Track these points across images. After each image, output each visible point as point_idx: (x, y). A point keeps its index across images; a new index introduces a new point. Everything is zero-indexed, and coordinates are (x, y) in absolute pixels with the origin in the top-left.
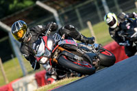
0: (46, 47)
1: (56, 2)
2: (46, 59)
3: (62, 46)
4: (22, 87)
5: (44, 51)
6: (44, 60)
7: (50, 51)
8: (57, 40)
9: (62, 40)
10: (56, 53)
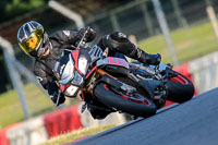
0: (76, 70)
1: (82, 3)
2: (76, 88)
3: (104, 68)
4: (22, 138)
5: (71, 76)
6: (72, 90)
7: (82, 75)
8: (96, 58)
9: (104, 57)
10: (93, 79)
